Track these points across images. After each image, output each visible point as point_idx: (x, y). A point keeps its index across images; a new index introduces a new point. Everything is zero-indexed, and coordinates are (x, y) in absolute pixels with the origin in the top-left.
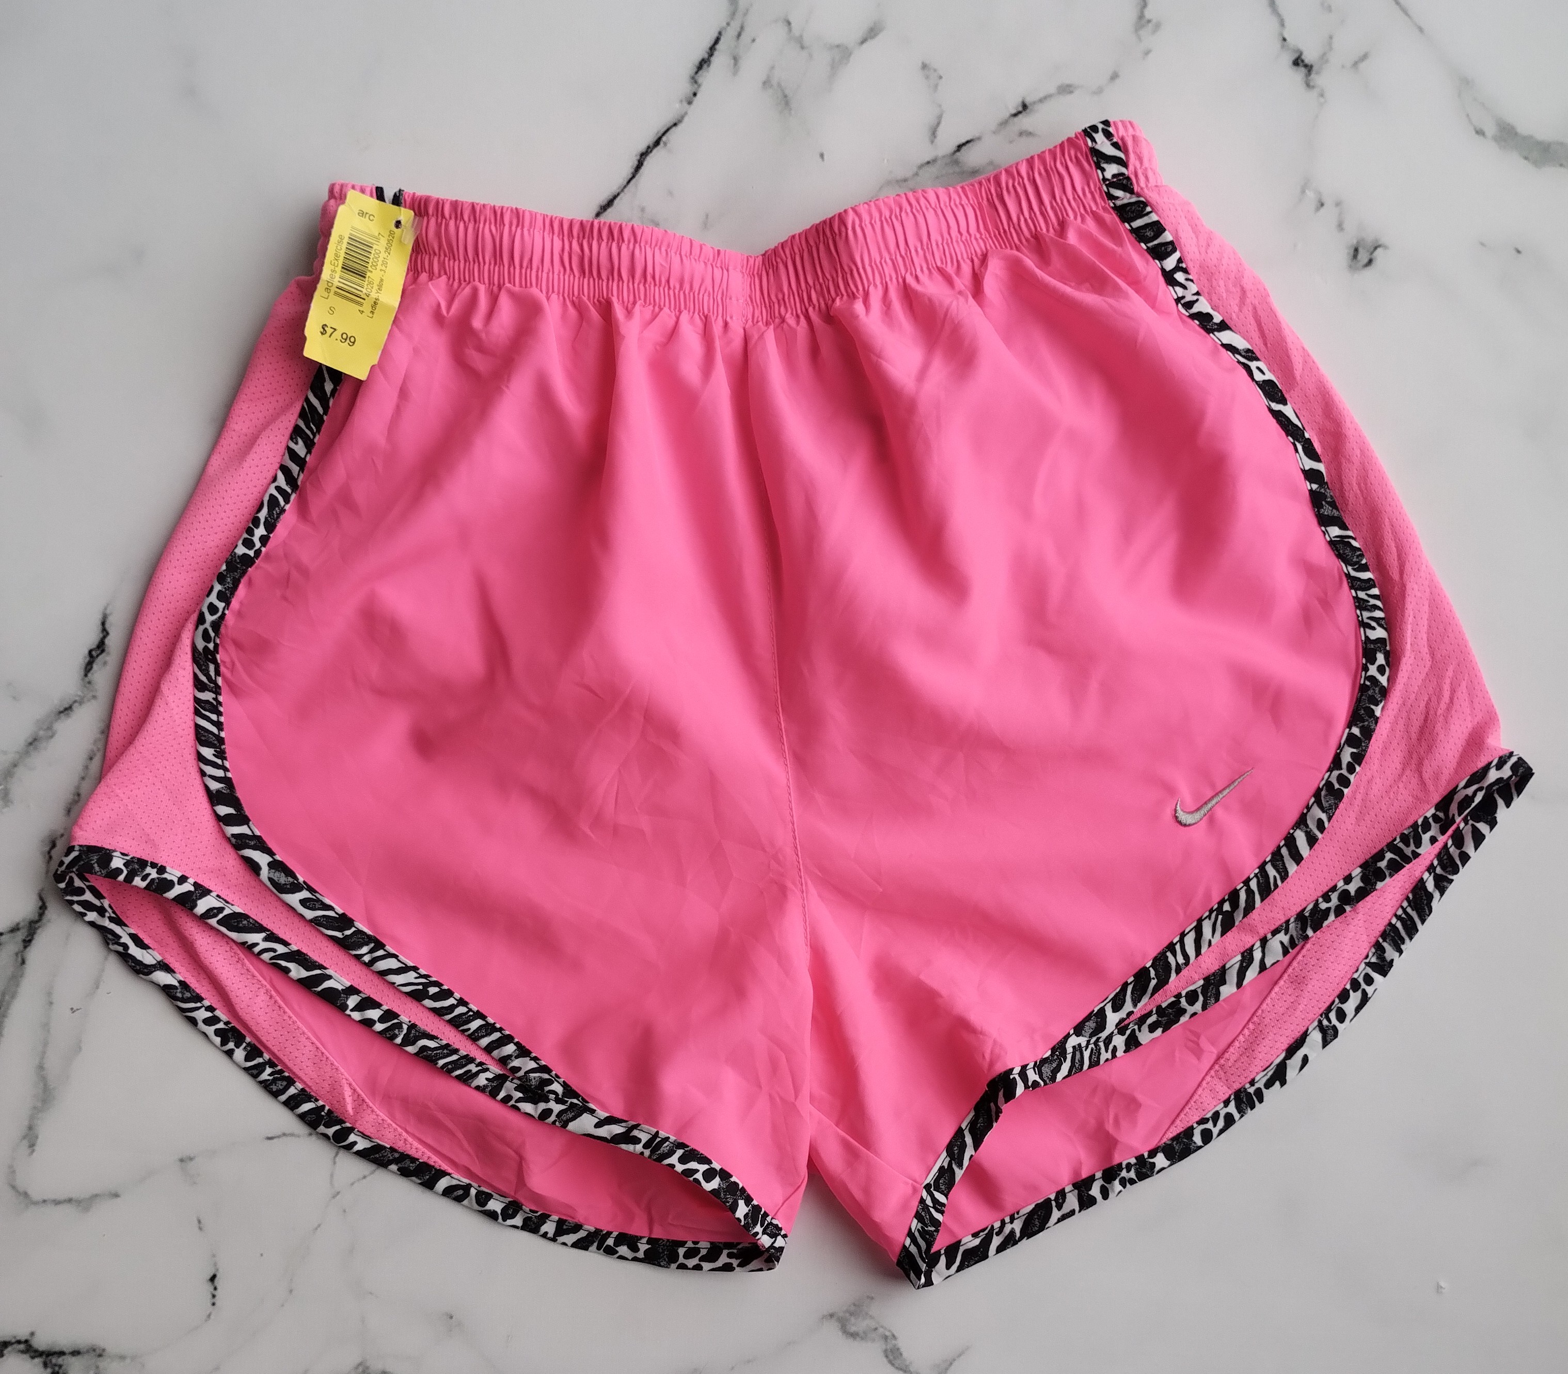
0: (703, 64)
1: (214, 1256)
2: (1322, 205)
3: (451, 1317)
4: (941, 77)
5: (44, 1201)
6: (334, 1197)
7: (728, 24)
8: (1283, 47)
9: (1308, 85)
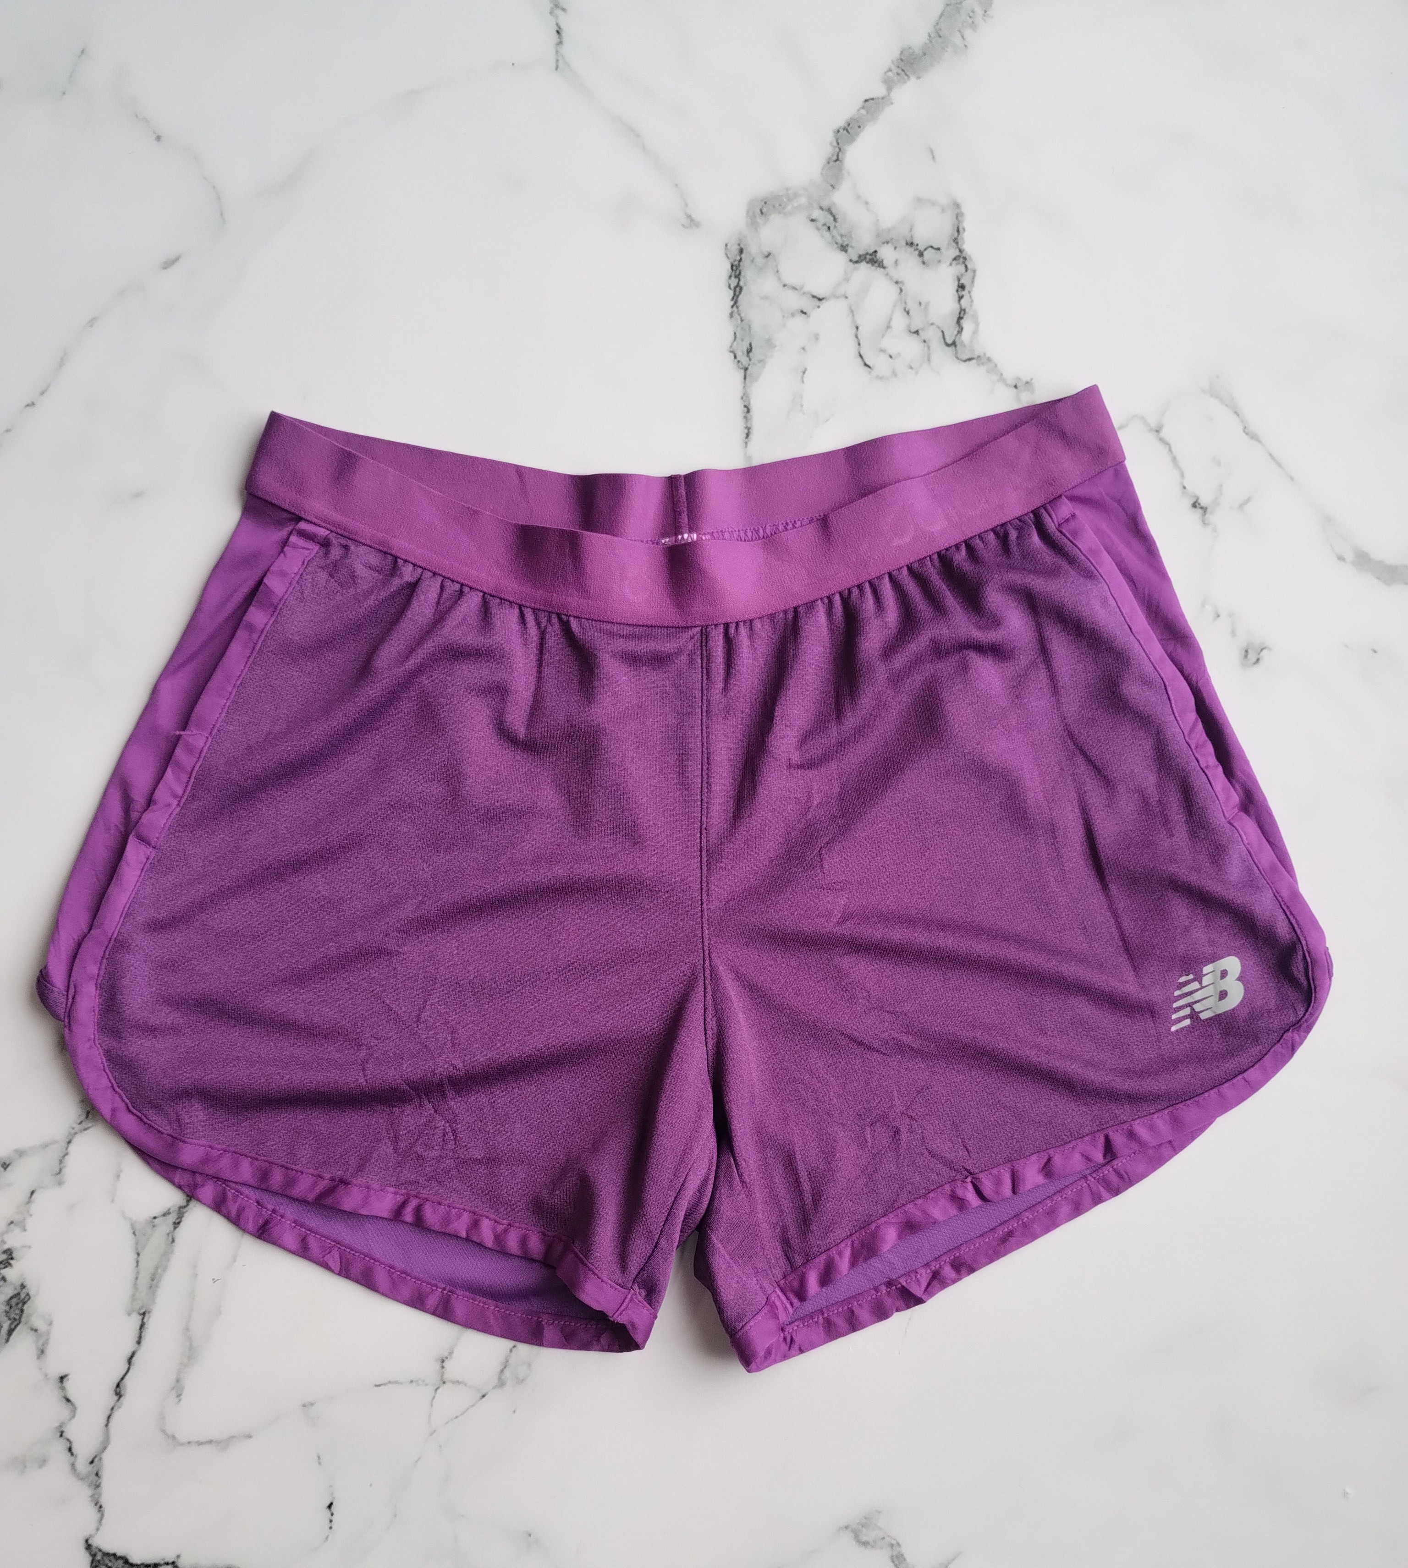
1: (331, 1486)
2: (1218, 616)
3: (530, 1535)
5: (189, 1443)
6: (431, 1435)
8: (1183, 493)
9: (1204, 523)
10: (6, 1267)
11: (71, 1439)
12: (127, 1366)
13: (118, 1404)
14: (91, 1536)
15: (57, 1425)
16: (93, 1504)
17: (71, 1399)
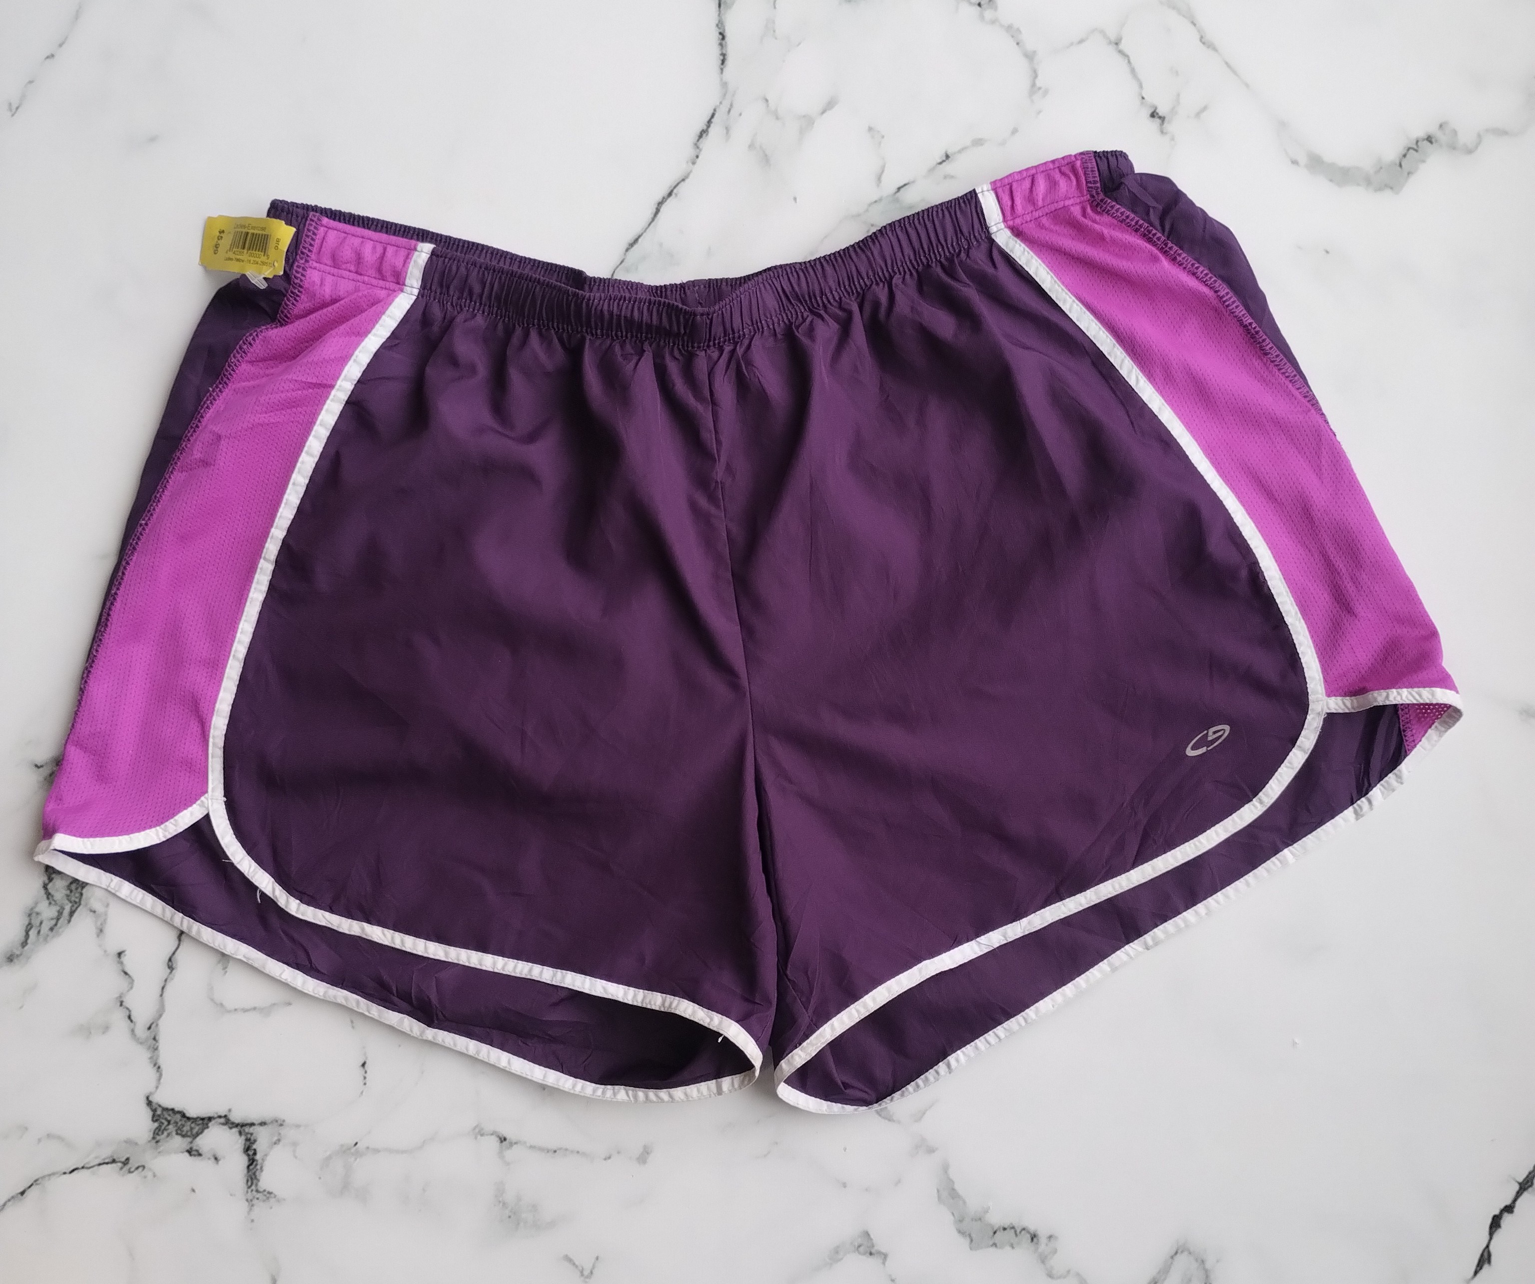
0: (703, 133)
1: (364, 1047)
4: (883, 137)
5: (236, 1010)
7: (721, 103)
8: (1142, 103)
9: (1162, 132)
11: (131, 1009)
12: (177, 943)
13: (171, 976)
14: (151, 1093)
15: (118, 995)
16: (152, 1065)
17: (129, 972)
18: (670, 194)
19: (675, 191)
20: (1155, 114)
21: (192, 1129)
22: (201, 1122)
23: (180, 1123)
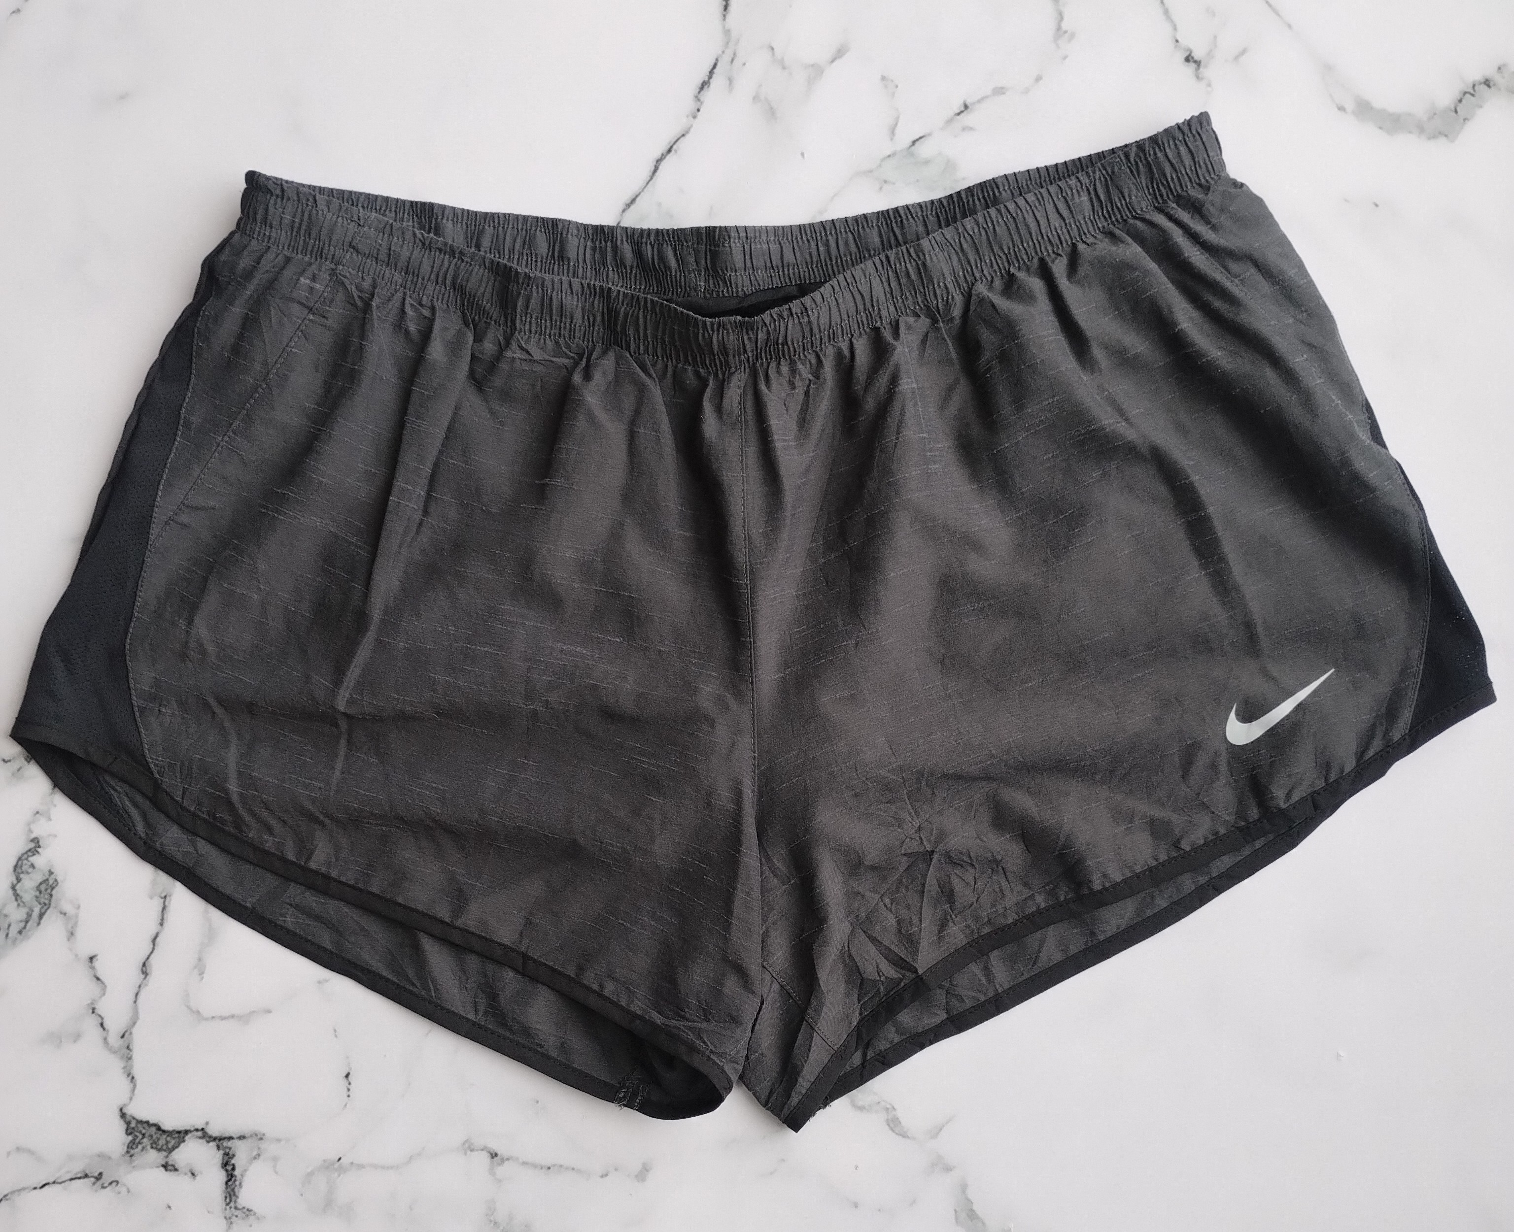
0: (704, 85)
1: (348, 1058)
3: (537, 1102)
4: (897, 86)
5: (213, 1018)
7: (723, 52)
8: (1176, 47)
9: (1198, 78)
10: (34, 855)
11: (103, 1015)
12: (152, 946)
13: (145, 981)
14: (125, 1105)
15: (89, 1002)
16: (126, 1076)
17: (101, 978)
18: (669, 151)
19: (675, 147)
20: (1190, 58)
21: (167, 1142)
22: (177, 1135)
23: (154, 1137)
